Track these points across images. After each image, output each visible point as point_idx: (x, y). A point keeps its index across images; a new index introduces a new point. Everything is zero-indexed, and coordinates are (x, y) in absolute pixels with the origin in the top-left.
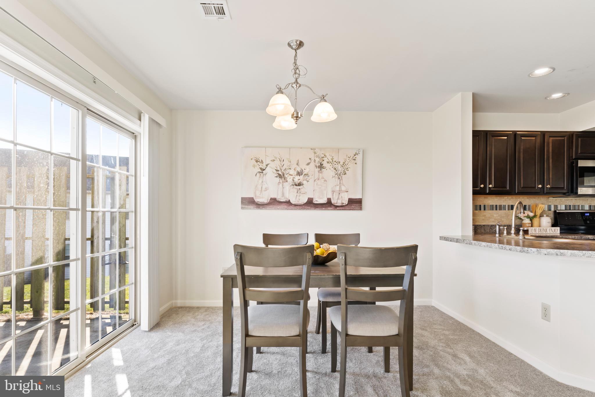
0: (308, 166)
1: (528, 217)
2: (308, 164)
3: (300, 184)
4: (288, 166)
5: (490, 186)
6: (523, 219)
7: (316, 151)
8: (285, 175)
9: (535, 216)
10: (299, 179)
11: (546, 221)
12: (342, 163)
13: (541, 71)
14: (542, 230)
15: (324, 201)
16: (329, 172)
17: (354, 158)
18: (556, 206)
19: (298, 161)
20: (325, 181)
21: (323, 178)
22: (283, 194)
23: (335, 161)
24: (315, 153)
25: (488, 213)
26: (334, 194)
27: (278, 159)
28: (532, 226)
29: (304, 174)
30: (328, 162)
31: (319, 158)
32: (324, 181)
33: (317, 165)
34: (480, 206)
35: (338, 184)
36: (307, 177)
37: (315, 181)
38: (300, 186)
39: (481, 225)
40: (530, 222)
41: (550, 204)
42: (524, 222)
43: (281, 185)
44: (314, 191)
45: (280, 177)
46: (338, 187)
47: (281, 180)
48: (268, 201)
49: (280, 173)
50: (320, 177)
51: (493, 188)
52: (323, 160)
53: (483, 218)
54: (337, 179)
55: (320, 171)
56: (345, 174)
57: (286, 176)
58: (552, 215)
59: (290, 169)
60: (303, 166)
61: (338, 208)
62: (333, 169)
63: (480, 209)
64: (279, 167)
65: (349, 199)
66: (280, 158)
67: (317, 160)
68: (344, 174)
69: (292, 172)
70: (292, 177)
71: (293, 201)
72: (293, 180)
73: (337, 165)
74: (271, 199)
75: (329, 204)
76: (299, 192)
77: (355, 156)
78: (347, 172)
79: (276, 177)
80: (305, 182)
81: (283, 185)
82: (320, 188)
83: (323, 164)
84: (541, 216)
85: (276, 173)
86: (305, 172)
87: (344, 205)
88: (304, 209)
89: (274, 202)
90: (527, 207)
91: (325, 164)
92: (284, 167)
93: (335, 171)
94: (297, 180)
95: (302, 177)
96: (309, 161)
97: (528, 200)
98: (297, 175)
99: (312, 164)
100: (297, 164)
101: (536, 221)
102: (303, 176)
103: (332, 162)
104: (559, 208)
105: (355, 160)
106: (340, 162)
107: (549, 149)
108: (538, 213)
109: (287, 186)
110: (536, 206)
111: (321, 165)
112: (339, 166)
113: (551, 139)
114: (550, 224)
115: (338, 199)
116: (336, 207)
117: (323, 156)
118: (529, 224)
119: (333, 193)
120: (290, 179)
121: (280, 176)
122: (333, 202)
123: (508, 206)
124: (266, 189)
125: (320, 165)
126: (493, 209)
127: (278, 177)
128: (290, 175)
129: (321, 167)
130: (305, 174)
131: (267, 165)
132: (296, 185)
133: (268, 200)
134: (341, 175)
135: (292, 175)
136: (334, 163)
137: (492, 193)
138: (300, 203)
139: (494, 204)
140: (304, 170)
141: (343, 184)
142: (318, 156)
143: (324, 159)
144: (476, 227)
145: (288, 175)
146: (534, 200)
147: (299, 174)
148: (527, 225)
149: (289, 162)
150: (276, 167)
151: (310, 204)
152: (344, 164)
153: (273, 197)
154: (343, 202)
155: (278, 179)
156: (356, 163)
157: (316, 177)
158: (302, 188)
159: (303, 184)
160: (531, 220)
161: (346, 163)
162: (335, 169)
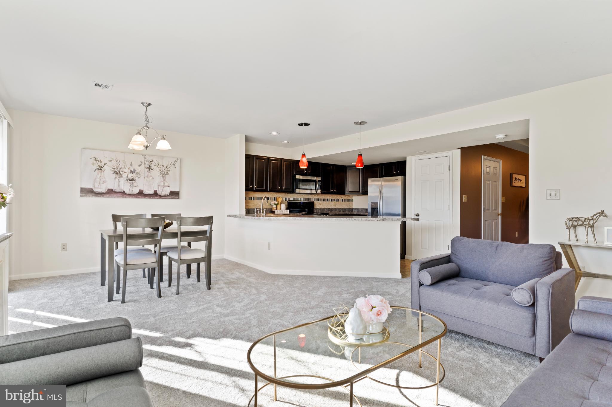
0: (139, 167)
1: (275, 204)
2: (140, 166)
3: (132, 180)
4: (123, 166)
5: (256, 187)
6: (272, 205)
7: (146, 156)
8: (121, 172)
9: (278, 204)
10: (132, 176)
11: (283, 206)
12: (165, 167)
13: (274, 133)
14: (281, 211)
15: (152, 192)
16: (155, 172)
17: (174, 164)
18: (289, 199)
19: (132, 163)
20: (153, 178)
21: (151, 176)
22: (119, 187)
23: (160, 165)
24: (145, 158)
25: (256, 202)
26: (159, 188)
27: (115, 161)
28: (277, 209)
29: (136, 173)
30: (155, 165)
31: (148, 162)
32: (152, 178)
33: (147, 167)
34: (252, 197)
35: (163, 181)
36: (138, 175)
37: (145, 178)
38: (133, 181)
39: (249, 208)
40: (276, 207)
41: (286, 197)
42: (273, 207)
43: (117, 180)
44: (144, 185)
45: (116, 174)
46: (163, 183)
47: (117, 176)
48: (106, 191)
49: (116, 170)
50: (149, 176)
51: (257, 188)
52: (152, 164)
53: (253, 204)
54: (161, 177)
55: (149, 172)
56: (168, 174)
57: (121, 173)
58: (287, 204)
59: (125, 168)
60: (135, 167)
61: (162, 198)
62: (159, 171)
63: (252, 200)
64: (115, 166)
65: (170, 191)
66: (116, 159)
67: (147, 163)
68: (167, 174)
69: (126, 170)
70: (126, 174)
71: (127, 192)
72: (127, 177)
73: (161, 168)
74: (108, 190)
75: (155, 195)
76: (132, 185)
77: (175, 163)
78: (169, 173)
79: (113, 173)
80: (137, 178)
81: (118, 179)
82: (149, 183)
83: (151, 167)
84: (281, 204)
85: (113, 171)
86: (137, 171)
87: (167, 195)
88: (136, 197)
89: (110, 192)
90: (275, 199)
91: (153, 166)
92: (120, 166)
93: (160, 172)
94: (131, 177)
95: (134, 175)
96: (141, 163)
97: (275, 195)
98: (130, 173)
99: (143, 166)
100: (131, 165)
101: (279, 206)
102: (135, 173)
103: (158, 166)
104: (290, 200)
105: (175, 165)
106: (164, 166)
107: (284, 168)
108: (280, 202)
109: (122, 181)
110: (279, 198)
111: (150, 167)
112: (163, 169)
113: (285, 163)
114: (285, 208)
115: (162, 191)
116: (161, 197)
117: (151, 160)
118: (275, 208)
119: (159, 187)
120: (124, 176)
121: (116, 173)
122: (158, 193)
123: (266, 198)
124: (104, 182)
125: (149, 167)
126: (258, 200)
127: (115, 174)
128: (125, 172)
129: (150, 168)
130: (137, 173)
131: (105, 164)
132: (130, 180)
133: (105, 190)
134: (165, 175)
135: (126, 173)
136: (160, 166)
137: (257, 190)
138: (133, 193)
139: (259, 197)
140: (136, 170)
141: (166, 181)
142: (148, 161)
143: (152, 163)
144: (247, 209)
145: (123, 172)
147: (132, 172)
148: (275, 209)
149: (124, 162)
150: (113, 166)
151: (141, 194)
152: (167, 168)
153: (110, 188)
154: (166, 193)
155: (115, 175)
156: (175, 168)
157: (146, 175)
158: (134, 183)
159: (135, 180)
160: (276, 206)
161: (169, 167)
162: (160, 170)
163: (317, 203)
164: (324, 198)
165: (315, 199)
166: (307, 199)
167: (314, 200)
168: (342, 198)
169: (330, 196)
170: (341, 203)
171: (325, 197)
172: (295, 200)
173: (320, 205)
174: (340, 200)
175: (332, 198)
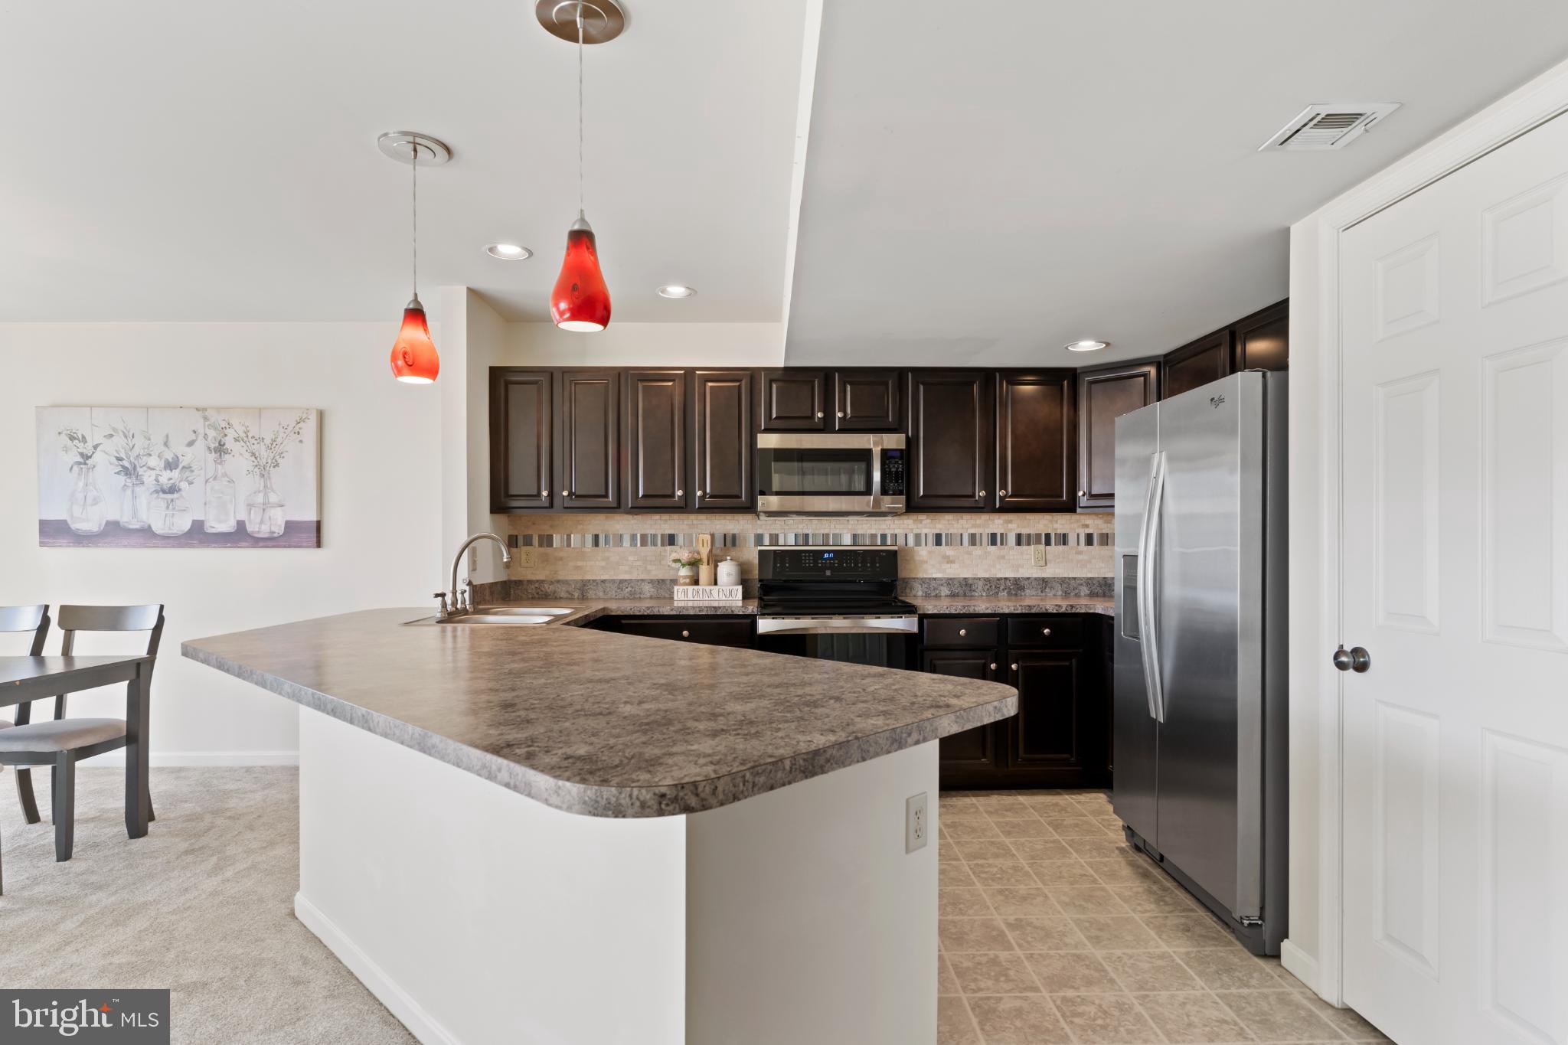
0: (188, 449)
2: (191, 444)
3: (173, 490)
4: (144, 449)
7: (209, 413)
8: (138, 469)
10: (171, 479)
11: (726, 571)
12: (268, 441)
14: (701, 592)
15: (227, 526)
16: (238, 462)
17: (297, 429)
18: (774, 539)
19: (167, 436)
20: (231, 481)
21: (225, 475)
22: (135, 514)
23: (253, 437)
24: (206, 419)
26: (252, 512)
27: (121, 434)
29: (180, 467)
30: (236, 440)
31: (216, 429)
32: (229, 481)
33: (212, 446)
35: (262, 488)
36: (188, 474)
37: (207, 481)
38: (173, 493)
39: (596, 580)
41: (760, 531)
43: (129, 492)
44: (205, 504)
45: (126, 474)
46: (261, 495)
47: (128, 480)
48: (102, 528)
49: (126, 463)
50: (220, 475)
52: (226, 435)
53: (603, 564)
54: (257, 478)
55: (219, 461)
56: (277, 465)
57: (140, 471)
58: (754, 560)
59: (150, 455)
60: (178, 448)
61: (261, 544)
62: (247, 455)
64: (123, 451)
65: (287, 523)
66: (125, 431)
67: (212, 433)
68: (274, 467)
69: (153, 461)
70: (153, 473)
71: (158, 527)
72: (157, 480)
73: (256, 447)
74: (108, 523)
75: (240, 536)
76: (171, 506)
77: (300, 425)
78: (280, 461)
79: (118, 473)
80: (184, 485)
81: (133, 492)
82: (220, 497)
83: (224, 444)
85: (117, 465)
86: (184, 462)
87: (276, 535)
88: (181, 546)
89: (113, 532)
91: (229, 443)
92: (137, 450)
93: (253, 458)
94: (166, 482)
95: (175, 474)
96: (193, 437)
97: (707, 522)
98: (165, 468)
99: (200, 444)
100: (166, 444)
102: (178, 470)
103: (245, 439)
104: (781, 541)
105: (299, 433)
106: (263, 439)
107: (705, 412)
108: (705, 551)
109: (144, 494)
111: (222, 445)
112: (263, 448)
114: (733, 579)
115: (262, 522)
116: (258, 542)
117: (224, 424)
119: (251, 509)
120: (149, 478)
121: (127, 472)
122: (250, 528)
123: (662, 535)
124: (96, 501)
125: (217, 445)
127: (123, 473)
128: (149, 468)
129: (220, 449)
130: (184, 467)
131: (95, 447)
132: (164, 492)
133: (100, 525)
134: (268, 468)
135: (154, 469)
136: (250, 440)
138: (175, 531)
140: (181, 457)
141: (273, 491)
142: (213, 427)
143: (226, 432)
144: (584, 585)
145: (145, 468)
146: (723, 522)
147: (170, 466)
148: (685, 581)
149: (145, 437)
150: (116, 451)
151: (198, 535)
152: (275, 444)
153: (112, 517)
154: (273, 529)
155: (122, 478)
156: (301, 441)
157: (210, 474)
158: (177, 499)
159: (180, 490)
160: (694, 570)
161: (279, 440)
162: (253, 454)
163: (930, 552)
164: (973, 531)
165: (917, 537)
166: (873, 536)
167: (911, 542)
168: (1087, 526)
169: (1010, 522)
170: (1081, 553)
171: (974, 526)
172: (807, 544)
173: (952, 562)
174: (1072, 539)
175: (1024, 531)
